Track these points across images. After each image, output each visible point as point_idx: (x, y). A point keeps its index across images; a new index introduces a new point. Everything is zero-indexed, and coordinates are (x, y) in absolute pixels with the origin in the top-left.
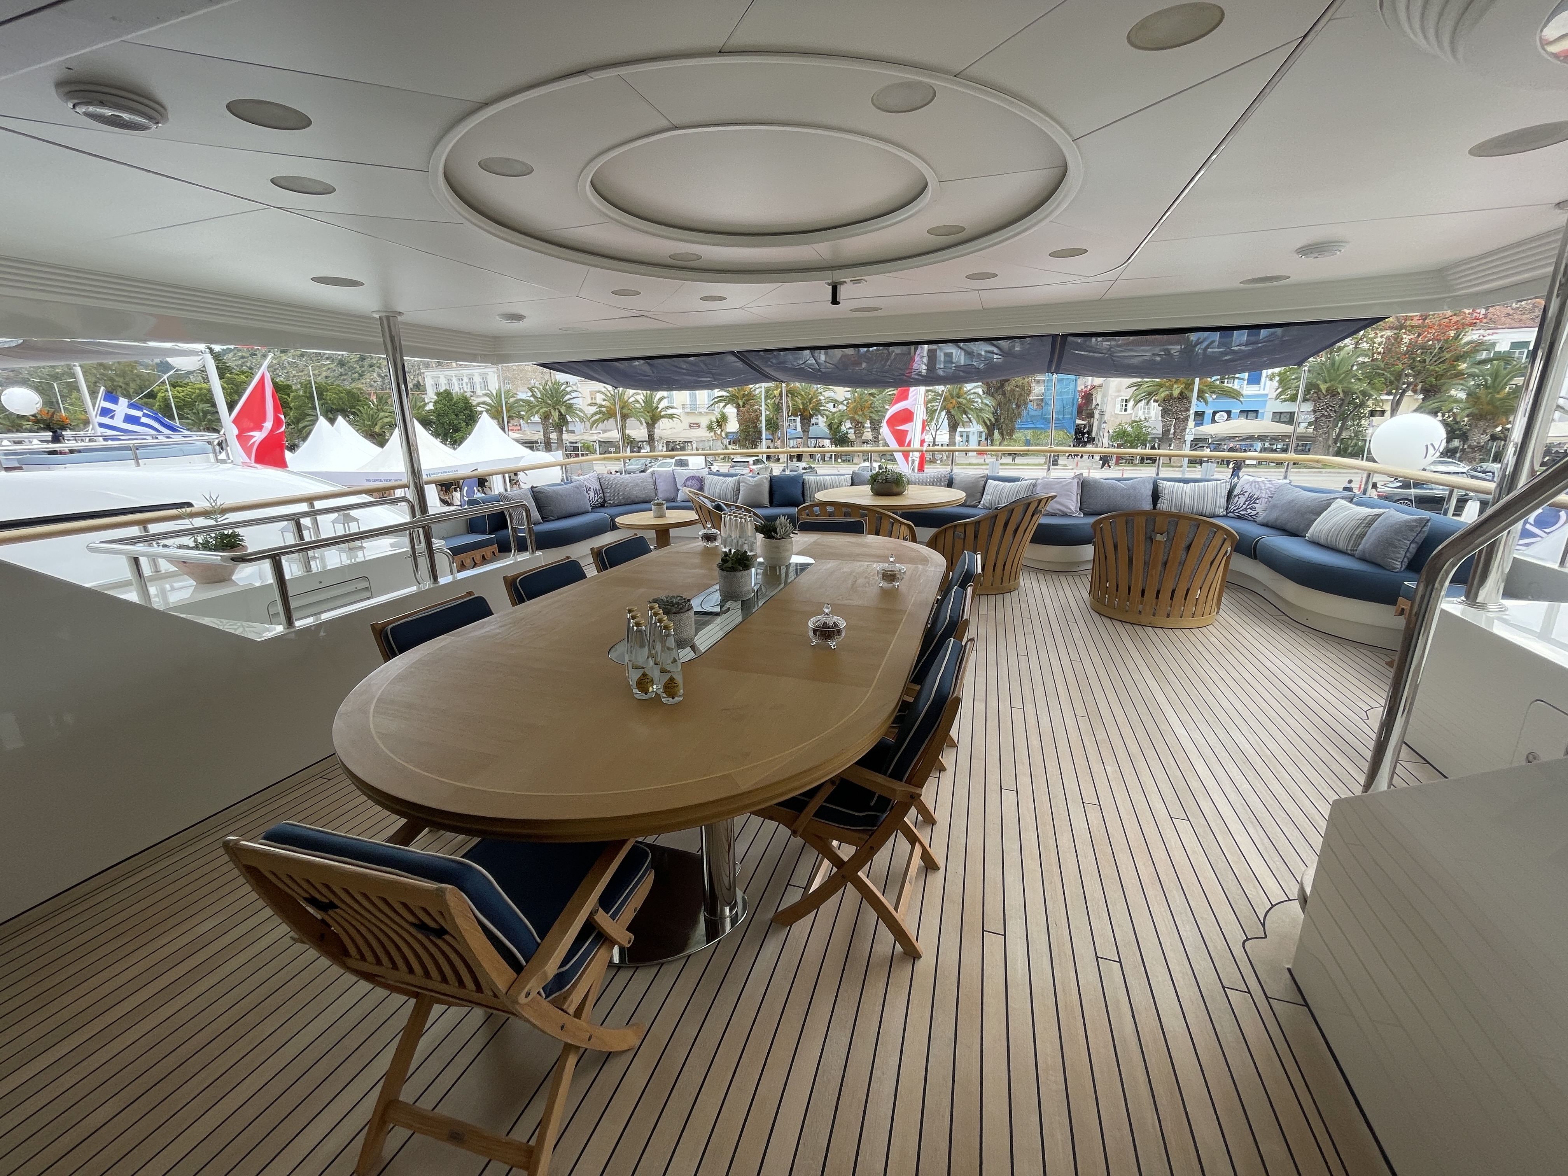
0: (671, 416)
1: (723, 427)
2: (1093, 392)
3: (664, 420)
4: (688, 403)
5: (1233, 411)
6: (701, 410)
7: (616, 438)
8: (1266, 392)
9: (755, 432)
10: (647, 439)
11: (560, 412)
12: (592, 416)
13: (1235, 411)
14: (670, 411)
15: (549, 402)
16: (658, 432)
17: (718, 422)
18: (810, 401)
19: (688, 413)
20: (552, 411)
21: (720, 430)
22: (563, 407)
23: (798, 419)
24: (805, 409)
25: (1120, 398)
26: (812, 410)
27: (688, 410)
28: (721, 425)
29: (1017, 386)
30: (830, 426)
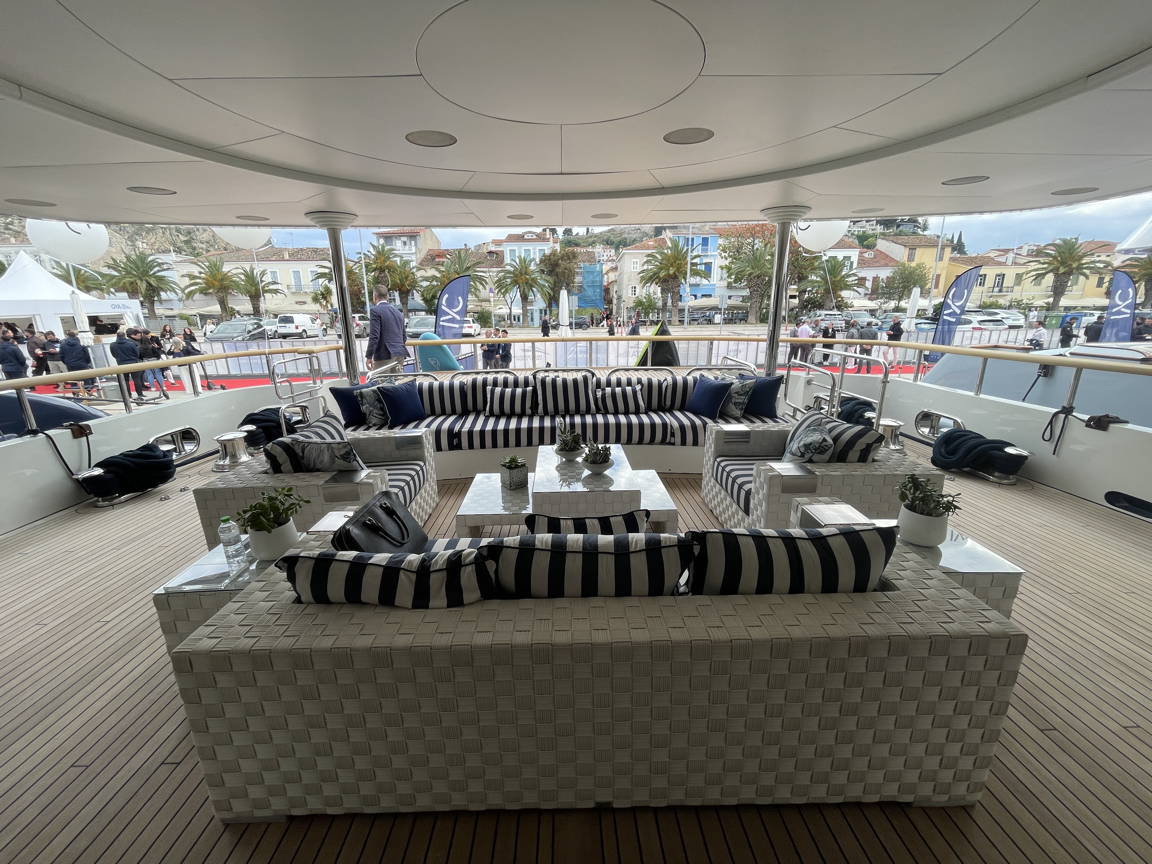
0: (276, 291)
1: (328, 299)
2: (610, 287)
3: (268, 296)
4: (293, 283)
5: (698, 295)
6: (306, 290)
7: (218, 312)
8: (715, 282)
9: (358, 303)
10: (252, 312)
11: (148, 283)
12: (187, 287)
13: (699, 295)
14: (272, 287)
15: (135, 273)
16: (263, 306)
17: (322, 294)
18: (406, 278)
19: (293, 293)
20: (139, 282)
21: (325, 302)
22: (153, 279)
23: (397, 294)
24: (403, 285)
25: (631, 286)
26: (409, 285)
27: (294, 290)
28: (326, 297)
29: (566, 269)
30: (425, 300)
